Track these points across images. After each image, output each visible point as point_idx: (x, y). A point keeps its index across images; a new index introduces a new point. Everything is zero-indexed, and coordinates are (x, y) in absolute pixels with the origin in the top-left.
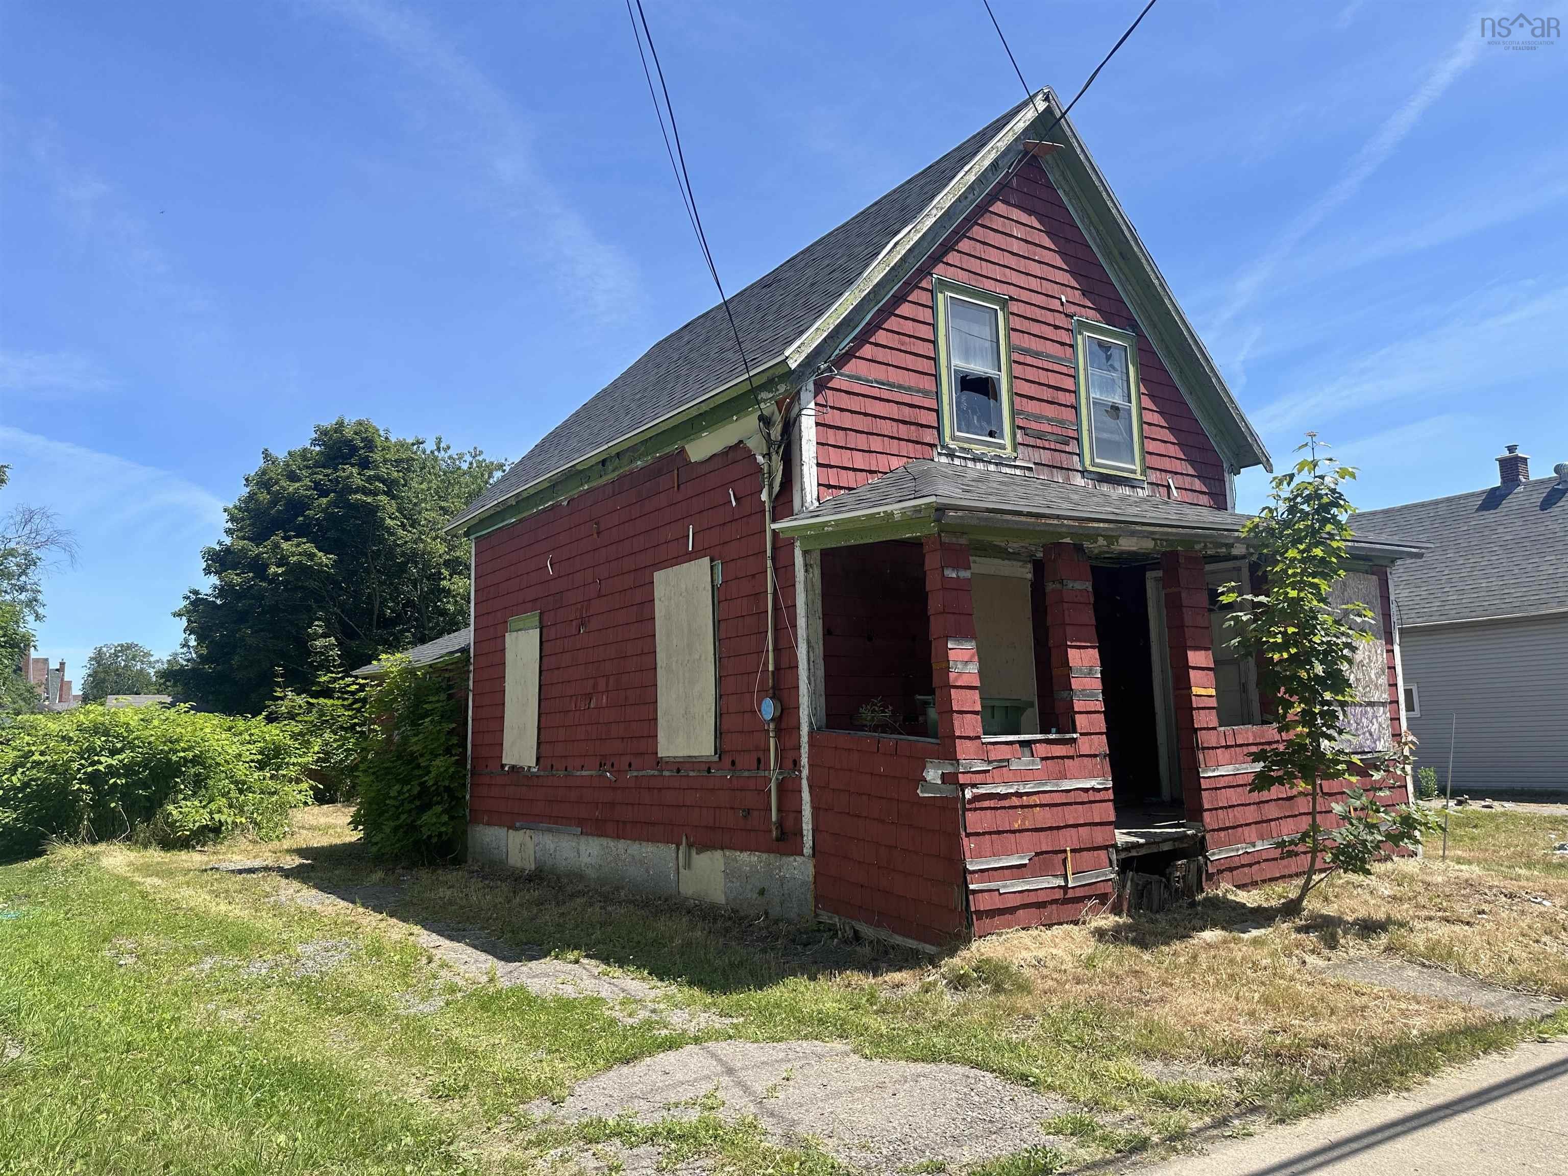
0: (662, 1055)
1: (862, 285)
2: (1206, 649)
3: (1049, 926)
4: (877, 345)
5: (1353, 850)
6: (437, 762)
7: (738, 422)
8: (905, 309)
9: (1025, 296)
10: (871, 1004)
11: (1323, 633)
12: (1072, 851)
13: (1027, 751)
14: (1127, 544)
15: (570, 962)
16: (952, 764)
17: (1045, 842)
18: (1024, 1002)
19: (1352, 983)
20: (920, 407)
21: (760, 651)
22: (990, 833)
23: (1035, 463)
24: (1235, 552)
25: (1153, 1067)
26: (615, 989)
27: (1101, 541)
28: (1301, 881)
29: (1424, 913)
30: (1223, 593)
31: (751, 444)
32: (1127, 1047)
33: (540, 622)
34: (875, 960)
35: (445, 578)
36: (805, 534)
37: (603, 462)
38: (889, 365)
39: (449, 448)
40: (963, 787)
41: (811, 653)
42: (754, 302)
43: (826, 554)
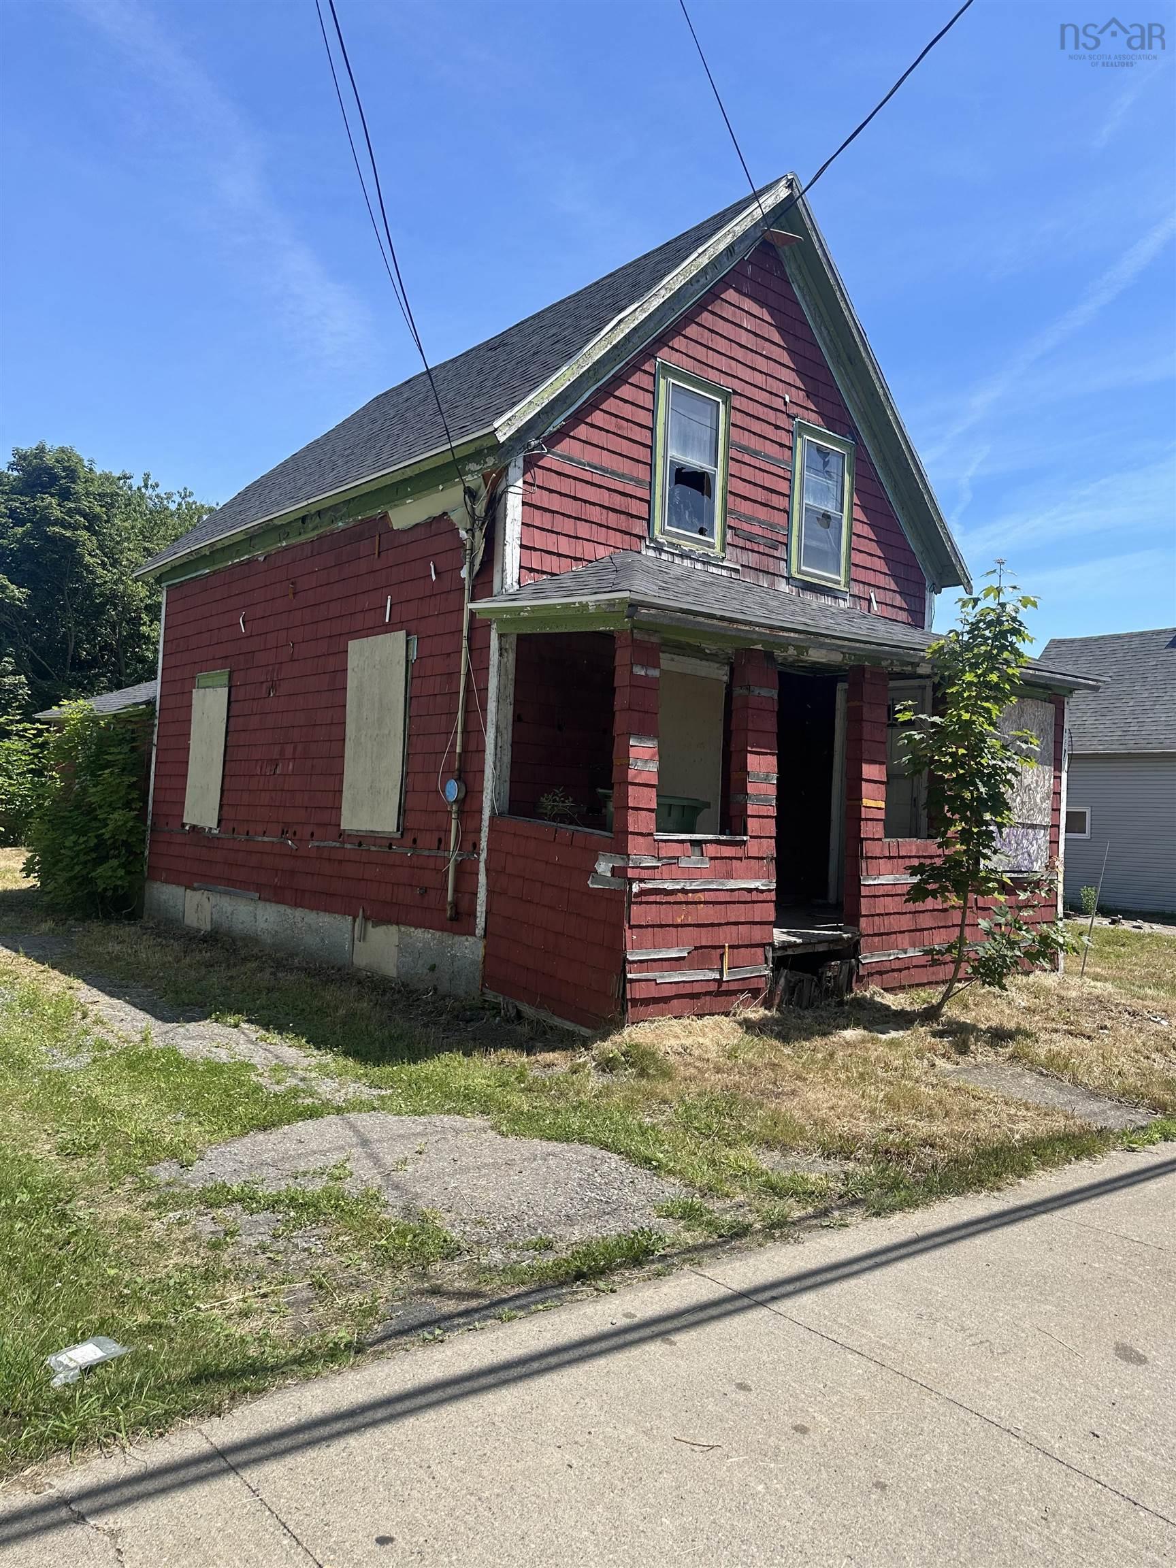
0: (300, 1123)
1: (581, 360)
2: (881, 763)
3: (701, 1016)
4: (593, 426)
5: (994, 964)
6: (115, 816)
7: (444, 492)
8: (625, 391)
9: (749, 391)
10: (519, 1082)
11: (989, 756)
12: (730, 947)
13: (697, 849)
14: (816, 655)
15: (230, 1026)
16: (623, 859)
17: (706, 937)
18: (664, 1088)
19: (971, 1087)
20: (631, 496)
21: (449, 732)
22: (653, 926)
23: (742, 566)
24: (920, 671)
25: (772, 1157)
26: (270, 1055)
27: (792, 651)
28: (943, 988)
29: (1050, 1025)
30: (899, 711)
31: (454, 517)
32: (750, 1138)
33: (229, 681)
34: (532, 1039)
35: (144, 624)
36: (500, 617)
37: (303, 519)
38: (605, 449)
39: (157, 485)
40: (631, 881)
41: (499, 738)
42: (477, 365)
43: (522, 639)
